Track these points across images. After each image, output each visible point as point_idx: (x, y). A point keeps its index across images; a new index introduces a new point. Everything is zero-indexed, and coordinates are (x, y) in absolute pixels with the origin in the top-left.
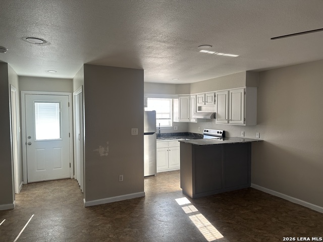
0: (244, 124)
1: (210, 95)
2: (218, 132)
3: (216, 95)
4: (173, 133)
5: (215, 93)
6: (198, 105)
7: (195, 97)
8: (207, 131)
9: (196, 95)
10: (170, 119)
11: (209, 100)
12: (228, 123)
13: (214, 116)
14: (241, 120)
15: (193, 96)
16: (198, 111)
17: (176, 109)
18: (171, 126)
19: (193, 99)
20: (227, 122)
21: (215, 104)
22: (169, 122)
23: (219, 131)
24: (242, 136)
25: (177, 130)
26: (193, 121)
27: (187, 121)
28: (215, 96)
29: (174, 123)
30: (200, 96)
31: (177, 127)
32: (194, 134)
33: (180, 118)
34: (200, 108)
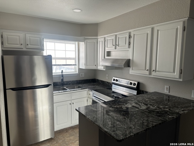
0: (180, 78)
1: (123, 35)
2: (131, 84)
3: (132, 35)
4: (79, 81)
5: (130, 33)
6: (107, 49)
7: (103, 40)
8: (117, 80)
9: (105, 38)
10: (75, 65)
11: (121, 42)
12: (150, 74)
13: (128, 63)
14: (174, 72)
15: (101, 39)
16: (106, 57)
17: (83, 55)
18: (77, 73)
19: (101, 43)
20: (147, 73)
21: (129, 47)
22: (75, 68)
23: (133, 82)
24: (166, 92)
25: (83, 77)
26: (100, 68)
27: (94, 67)
28: (130, 37)
29: (80, 69)
30: (110, 38)
31: (83, 74)
32: (102, 81)
33: (86, 64)
34: (109, 54)
